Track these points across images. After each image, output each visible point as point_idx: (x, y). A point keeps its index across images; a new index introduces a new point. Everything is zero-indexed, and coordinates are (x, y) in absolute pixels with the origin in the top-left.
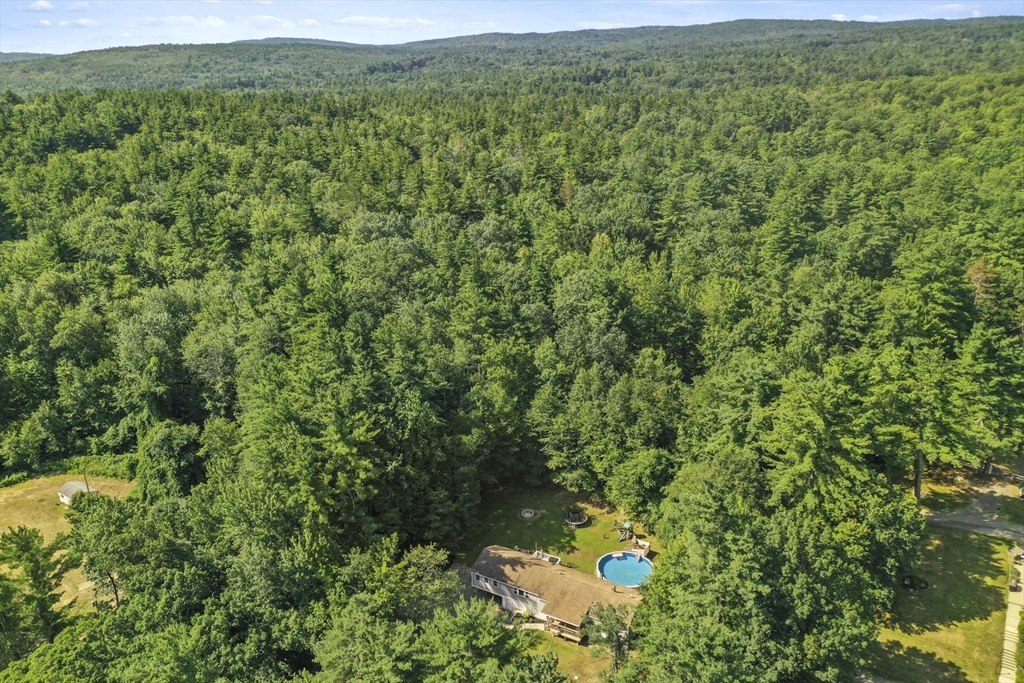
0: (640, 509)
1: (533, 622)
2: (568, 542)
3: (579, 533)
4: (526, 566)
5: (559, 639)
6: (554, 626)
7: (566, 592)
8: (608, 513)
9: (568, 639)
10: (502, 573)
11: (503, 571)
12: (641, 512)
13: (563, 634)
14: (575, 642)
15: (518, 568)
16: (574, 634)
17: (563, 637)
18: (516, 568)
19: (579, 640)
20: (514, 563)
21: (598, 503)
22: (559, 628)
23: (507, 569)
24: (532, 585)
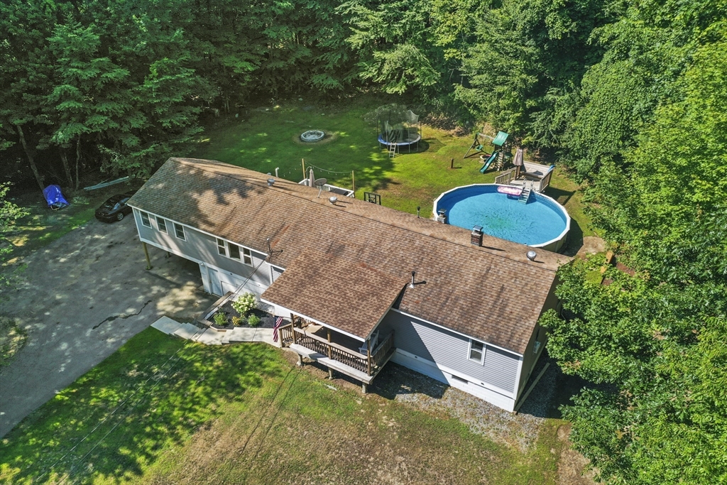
0: (530, 103)
1: (258, 325)
2: (377, 173)
3: (400, 161)
4: (252, 194)
5: (315, 371)
6: (300, 339)
7: (342, 248)
8: (459, 134)
9: (337, 375)
10: (193, 207)
11: (195, 202)
12: (532, 109)
13: (326, 361)
14: (359, 383)
15: (233, 198)
16: (354, 362)
17: (325, 368)
18: (228, 197)
19: (366, 378)
20: (221, 186)
21: (442, 122)
22: (316, 343)
23: (206, 201)
24: (259, 233)
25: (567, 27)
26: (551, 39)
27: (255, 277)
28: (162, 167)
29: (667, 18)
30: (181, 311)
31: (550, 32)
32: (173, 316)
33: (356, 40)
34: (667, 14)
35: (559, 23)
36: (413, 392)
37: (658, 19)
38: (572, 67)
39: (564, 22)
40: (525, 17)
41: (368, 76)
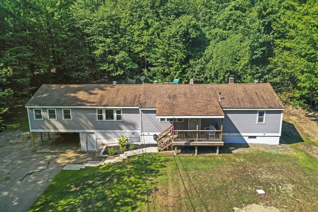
4: (108, 88)
7: (175, 96)
10: (75, 99)
11: (75, 97)
15: (97, 91)
18: (94, 92)
20: (86, 89)
23: (82, 95)
24: (125, 101)
25: (197, 33)
26: (192, 37)
27: (123, 127)
28: (40, 88)
29: (231, 26)
30: (75, 161)
31: (191, 35)
32: (73, 163)
33: (97, 52)
34: (230, 25)
35: (194, 32)
36: (236, 149)
37: (227, 28)
38: (198, 50)
39: (195, 31)
40: (182, 29)
41: (104, 68)
